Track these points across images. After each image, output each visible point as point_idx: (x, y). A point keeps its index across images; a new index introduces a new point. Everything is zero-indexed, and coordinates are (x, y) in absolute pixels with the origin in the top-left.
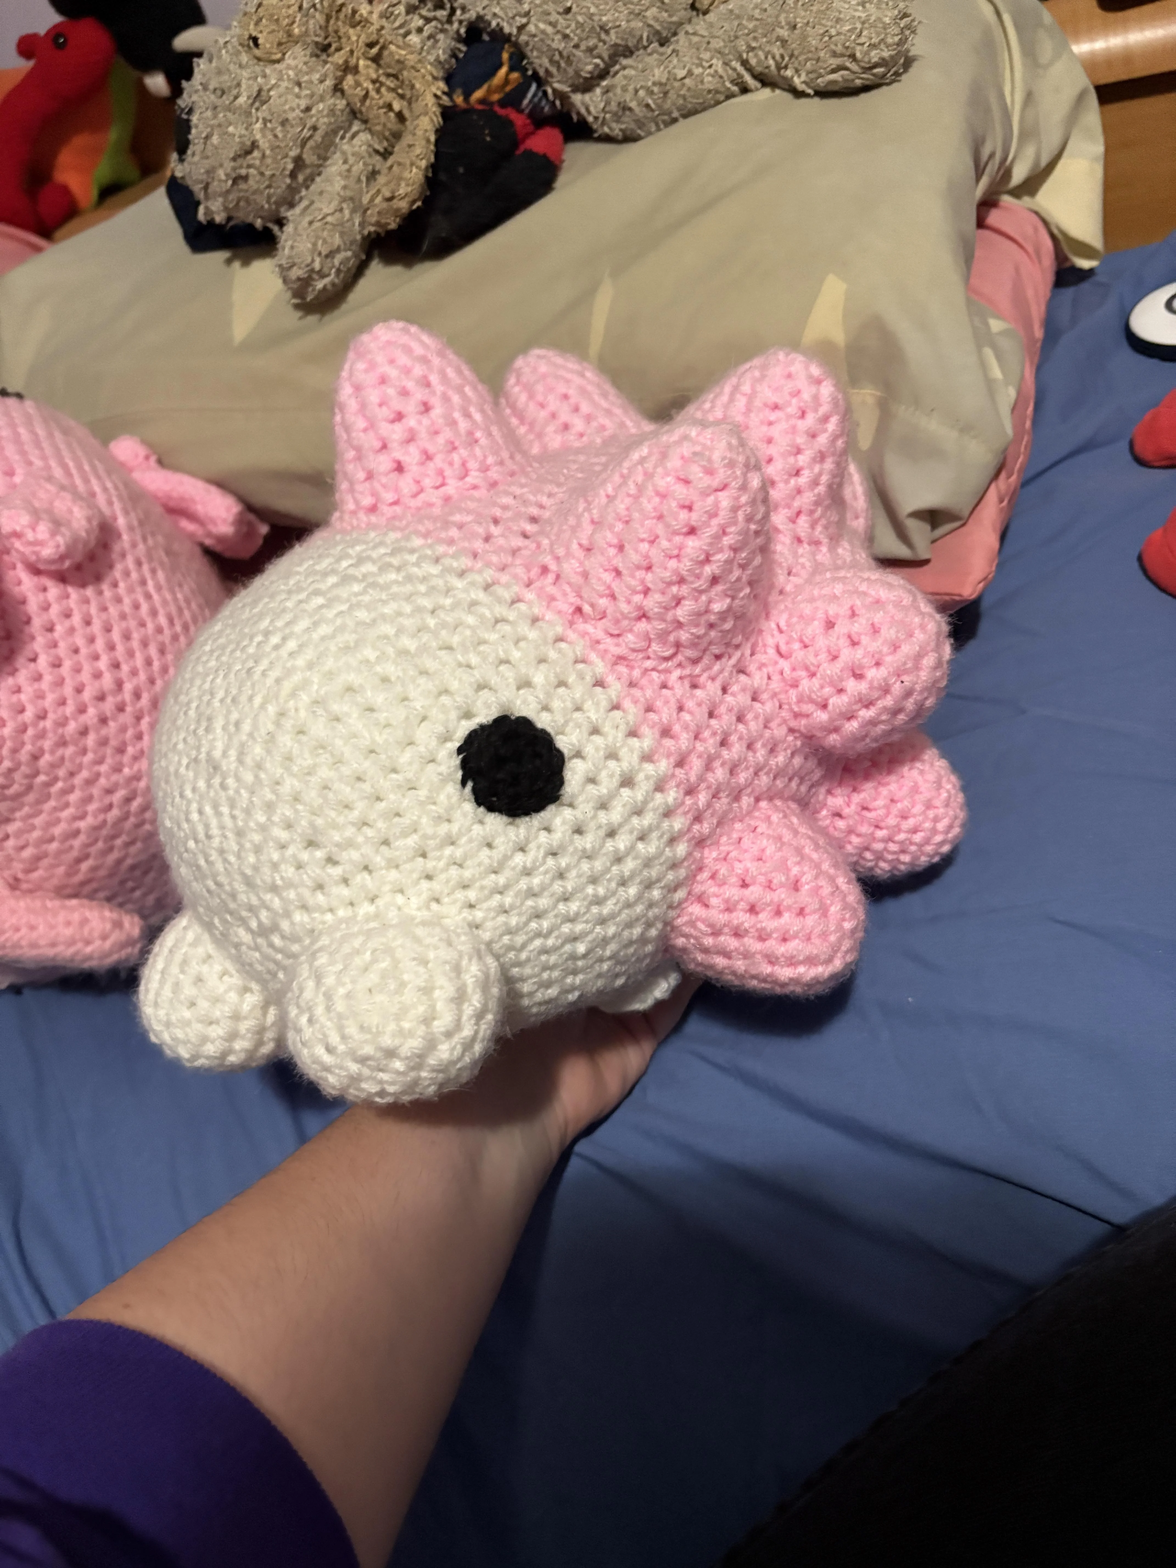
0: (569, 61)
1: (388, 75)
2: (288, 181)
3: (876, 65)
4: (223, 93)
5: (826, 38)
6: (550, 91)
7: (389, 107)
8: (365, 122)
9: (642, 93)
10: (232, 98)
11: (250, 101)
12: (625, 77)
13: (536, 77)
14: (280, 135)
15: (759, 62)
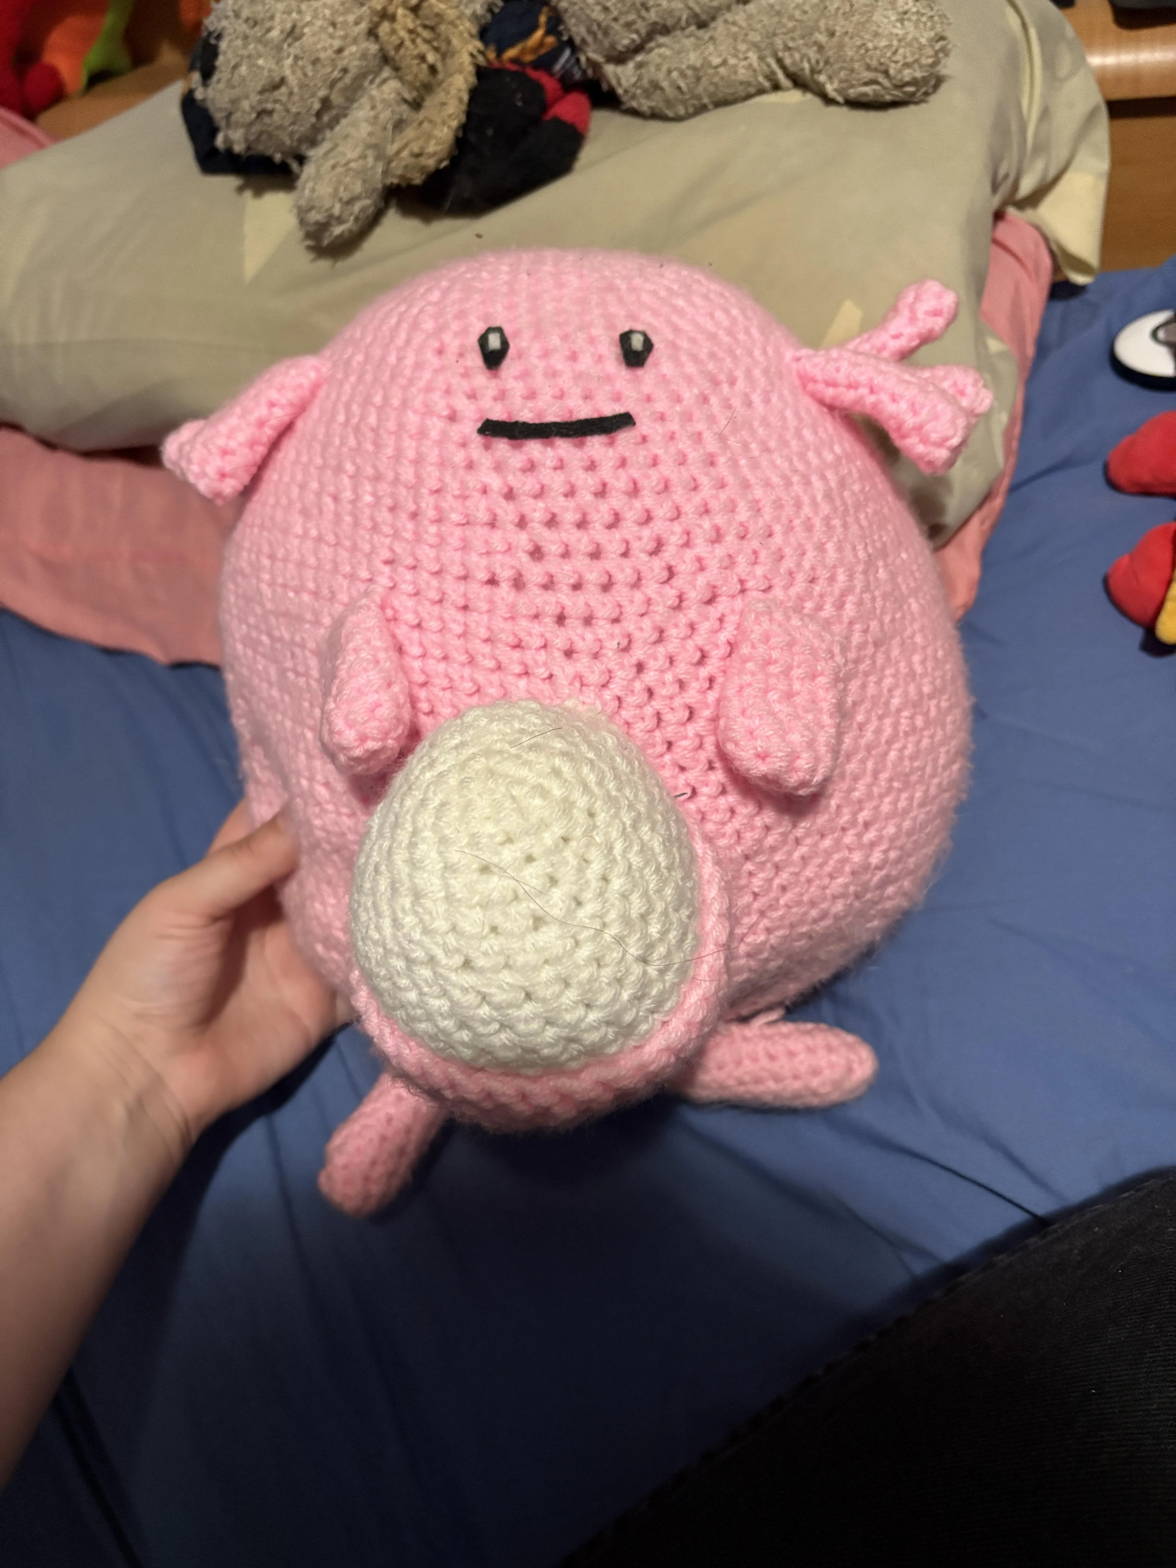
0: (606, 33)
1: (425, 27)
2: (313, 120)
3: (907, 84)
4: (256, 23)
5: (863, 51)
6: (583, 59)
7: (422, 58)
8: (396, 69)
9: (675, 74)
10: (263, 31)
11: (282, 37)
12: (660, 55)
13: (570, 43)
14: (310, 74)
15: (794, 63)
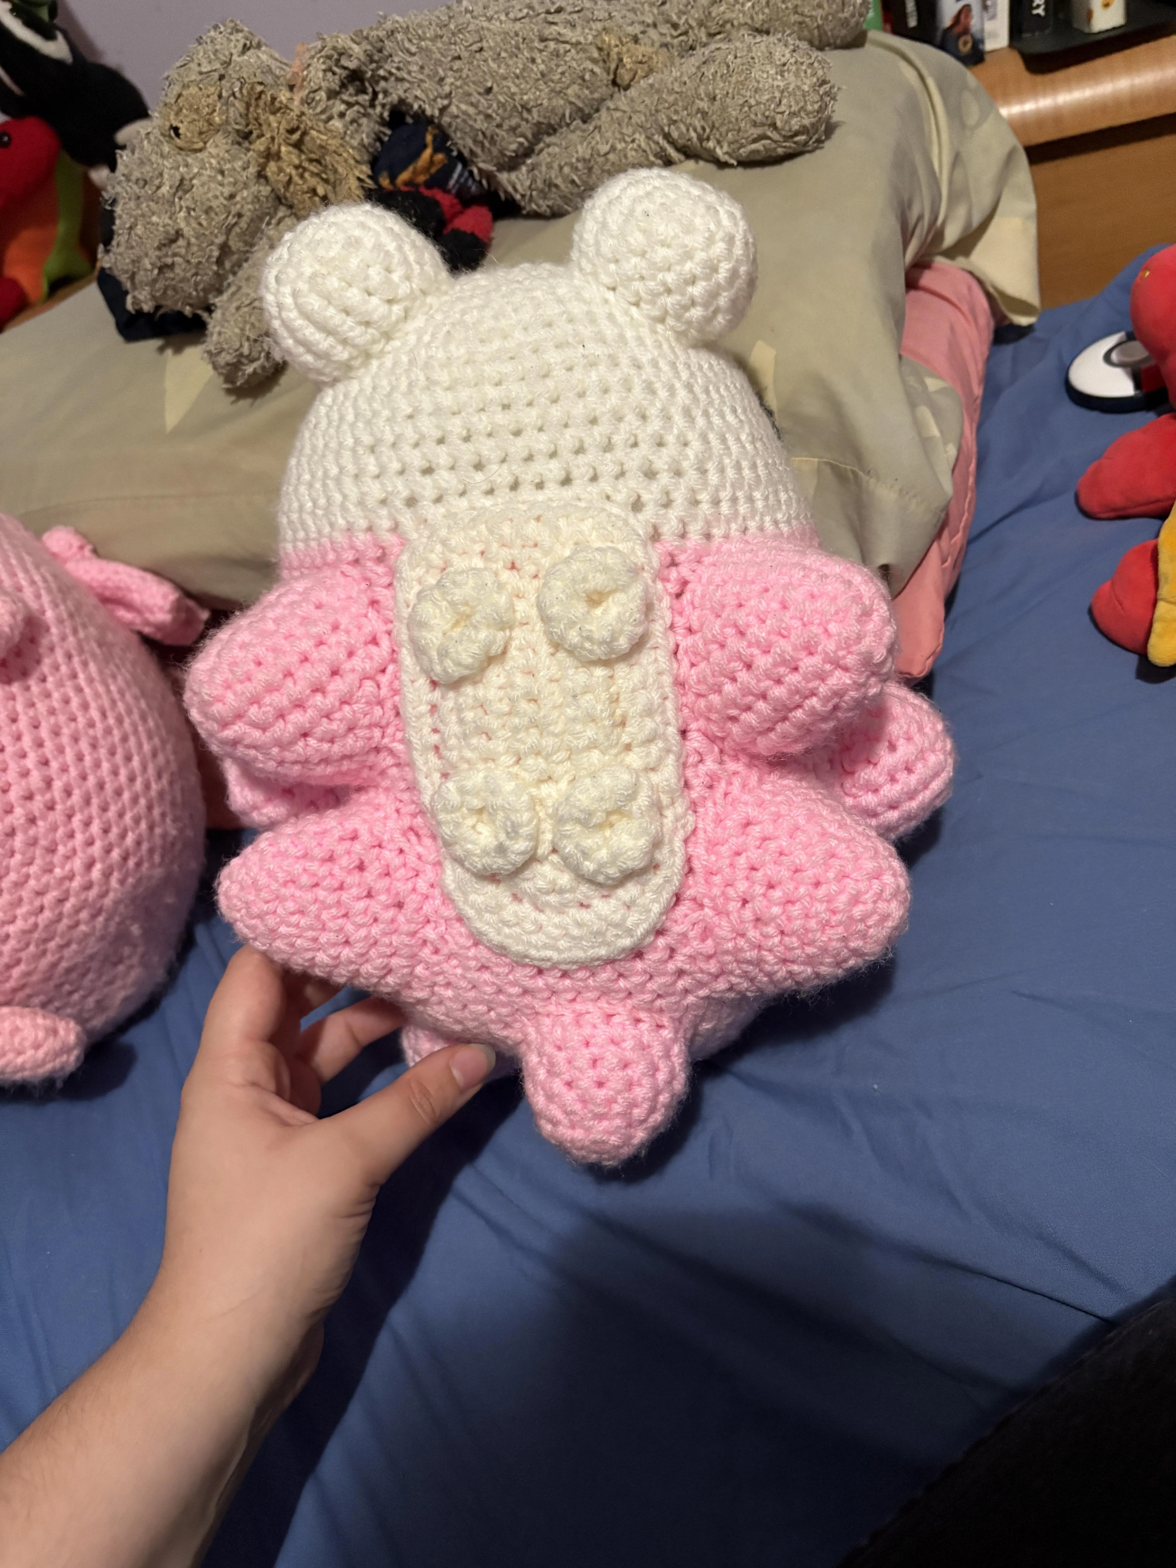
0: (493, 141)
1: (311, 161)
2: (215, 268)
3: (797, 134)
4: (146, 182)
5: (746, 109)
6: (475, 171)
7: (314, 191)
8: (291, 207)
9: (566, 170)
10: (154, 188)
11: (174, 190)
12: (549, 154)
13: (461, 157)
14: (204, 223)
15: (681, 134)
